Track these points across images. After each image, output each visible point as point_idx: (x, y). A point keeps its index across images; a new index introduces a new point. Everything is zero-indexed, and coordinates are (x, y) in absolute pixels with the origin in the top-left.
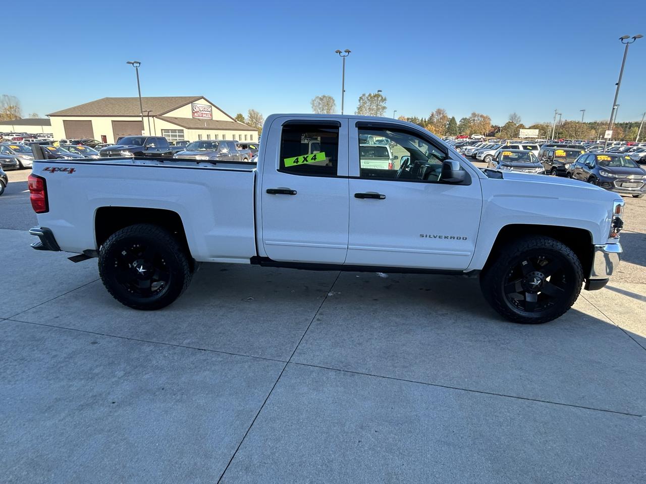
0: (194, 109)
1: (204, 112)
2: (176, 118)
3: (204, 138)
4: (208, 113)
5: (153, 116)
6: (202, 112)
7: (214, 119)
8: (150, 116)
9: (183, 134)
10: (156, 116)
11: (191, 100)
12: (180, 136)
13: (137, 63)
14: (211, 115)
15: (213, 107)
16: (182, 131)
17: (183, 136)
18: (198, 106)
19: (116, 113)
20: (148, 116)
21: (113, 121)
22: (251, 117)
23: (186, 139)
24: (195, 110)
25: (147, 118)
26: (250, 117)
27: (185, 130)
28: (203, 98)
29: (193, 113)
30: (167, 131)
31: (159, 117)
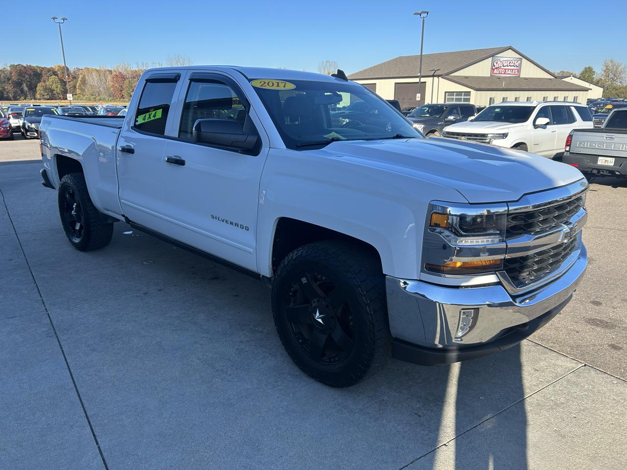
0: (495, 64)
1: (509, 67)
2: (466, 77)
3: (498, 102)
4: (515, 68)
5: (438, 76)
6: (507, 67)
7: (522, 76)
8: (436, 76)
9: (469, 97)
10: (442, 75)
11: (493, 54)
12: (465, 100)
13: (424, 12)
14: (519, 71)
15: (524, 60)
16: (468, 93)
17: (468, 100)
18: (502, 59)
19: (401, 74)
20: (433, 76)
21: (396, 84)
22: (607, 70)
23: (472, 102)
24: (496, 66)
25: (432, 78)
26: (605, 71)
27: (473, 92)
28: (510, 48)
29: (493, 70)
30: (451, 93)
31: (445, 76)
